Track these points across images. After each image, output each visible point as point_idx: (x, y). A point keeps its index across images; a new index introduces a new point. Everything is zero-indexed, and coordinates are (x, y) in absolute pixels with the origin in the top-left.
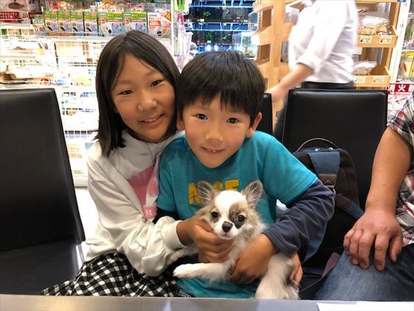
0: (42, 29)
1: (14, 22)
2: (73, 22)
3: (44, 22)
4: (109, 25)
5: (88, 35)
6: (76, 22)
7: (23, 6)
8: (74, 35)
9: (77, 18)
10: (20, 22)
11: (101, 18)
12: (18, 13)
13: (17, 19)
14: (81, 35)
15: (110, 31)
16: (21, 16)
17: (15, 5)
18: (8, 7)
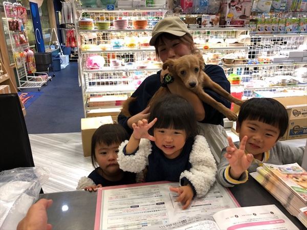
0: (254, 31)
1: (240, 26)
2: (272, 25)
3: (256, 26)
4: (291, 26)
5: (279, 33)
6: (274, 26)
7: (248, 17)
8: (272, 33)
9: (275, 23)
10: (243, 26)
11: (287, 22)
12: (244, 21)
13: (242, 24)
14: (275, 33)
15: (291, 30)
16: (245, 22)
17: (243, 17)
18: (238, 18)
